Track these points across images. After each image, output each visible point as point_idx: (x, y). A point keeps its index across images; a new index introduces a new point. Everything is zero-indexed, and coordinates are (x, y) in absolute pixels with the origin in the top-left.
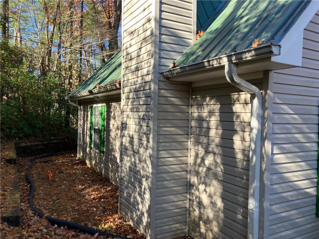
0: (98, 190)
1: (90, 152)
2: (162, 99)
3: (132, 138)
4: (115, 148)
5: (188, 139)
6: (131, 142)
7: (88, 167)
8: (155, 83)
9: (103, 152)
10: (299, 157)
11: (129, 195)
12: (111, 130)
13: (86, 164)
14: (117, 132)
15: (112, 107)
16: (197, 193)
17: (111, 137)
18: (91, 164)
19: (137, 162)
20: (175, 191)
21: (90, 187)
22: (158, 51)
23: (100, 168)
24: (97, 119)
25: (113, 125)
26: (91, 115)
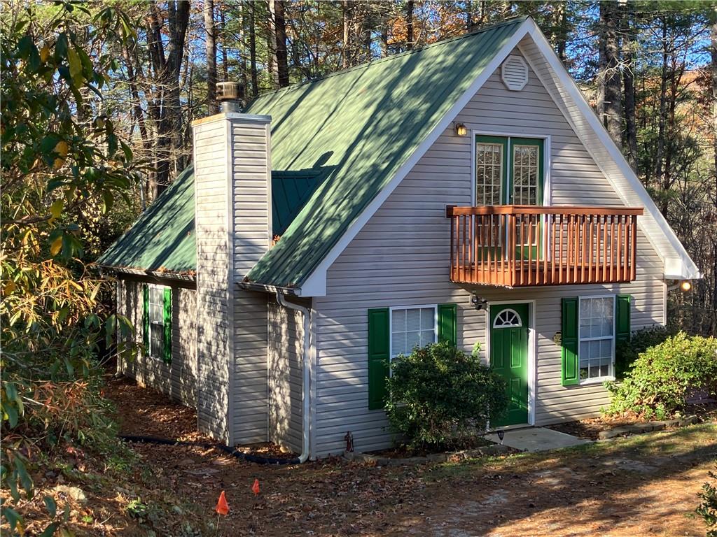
0: (166, 412)
1: (144, 361)
2: (238, 307)
3: (209, 344)
4: (188, 353)
5: (267, 344)
6: (209, 349)
7: (142, 388)
8: (230, 293)
9: (170, 361)
10: (346, 359)
11: (208, 406)
12: (181, 328)
13: (135, 382)
14: (191, 331)
15: (182, 294)
16: (274, 397)
17: (182, 339)
18: (146, 380)
19: (216, 369)
20: (254, 396)
21: (155, 410)
22: (232, 262)
23: (164, 386)
24: (155, 307)
25: (185, 321)
26: (145, 300)
